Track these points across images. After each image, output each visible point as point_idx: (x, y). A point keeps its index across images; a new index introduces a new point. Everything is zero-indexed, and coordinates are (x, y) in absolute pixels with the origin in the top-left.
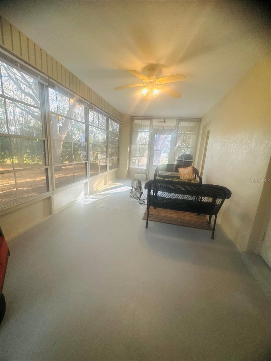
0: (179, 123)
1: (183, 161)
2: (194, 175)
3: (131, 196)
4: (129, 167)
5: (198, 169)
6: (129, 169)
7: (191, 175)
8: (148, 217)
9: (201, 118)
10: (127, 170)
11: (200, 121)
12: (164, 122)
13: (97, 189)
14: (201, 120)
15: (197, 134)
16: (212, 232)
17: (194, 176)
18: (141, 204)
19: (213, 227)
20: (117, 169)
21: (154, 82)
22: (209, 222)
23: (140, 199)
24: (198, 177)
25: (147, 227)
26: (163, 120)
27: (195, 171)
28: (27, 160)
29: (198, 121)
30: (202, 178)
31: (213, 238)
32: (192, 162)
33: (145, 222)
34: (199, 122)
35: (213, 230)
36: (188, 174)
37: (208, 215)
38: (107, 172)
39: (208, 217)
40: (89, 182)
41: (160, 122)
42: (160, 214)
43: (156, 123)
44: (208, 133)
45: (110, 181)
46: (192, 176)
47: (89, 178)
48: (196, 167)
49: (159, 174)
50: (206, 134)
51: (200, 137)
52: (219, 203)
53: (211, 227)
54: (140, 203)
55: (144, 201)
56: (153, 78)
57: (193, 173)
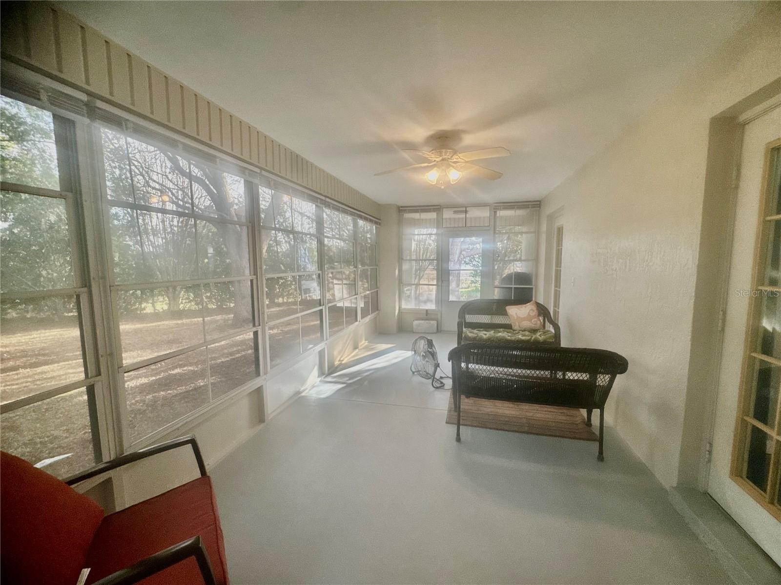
0: (495, 212)
1: (512, 288)
2: (541, 319)
3: (413, 373)
4: (400, 308)
5: (545, 306)
6: (399, 310)
7: (536, 319)
8: (458, 417)
9: (540, 201)
10: (396, 314)
11: (540, 207)
12: (466, 212)
13: (339, 361)
14: (540, 204)
15: (534, 232)
16: (597, 444)
17: (542, 321)
18: (437, 388)
19: (597, 433)
20: (377, 312)
21: (449, 158)
22: (589, 423)
23: (434, 378)
24: (549, 322)
25: (458, 439)
26: (464, 209)
27: (543, 311)
28: (185, 303)
29: (534, 207)
30: (559, 325)
31: (601, 457)
32: (532, 288)
33: (453, 429)
34: (538, 209)
35: (601, 441)
36: (529, 318)
37: (584, 408)
38: (357, 323)
39: (584, 412)
40: (326, 349)
41: (455, 212)
42: (481, 408)
43: (447, 214)
44: (560, 230)
45: (364, 342)
46: (537, 322)
47: (327, 340)
48: (541, 301)
49: (467, 321)
50: (556, 233)
51: (543, 237)
52: (604, 383)
53: (594, 433)
54: (434, 387)
55: (442, 383)
56: (447, 154)
57: (539, 315)
